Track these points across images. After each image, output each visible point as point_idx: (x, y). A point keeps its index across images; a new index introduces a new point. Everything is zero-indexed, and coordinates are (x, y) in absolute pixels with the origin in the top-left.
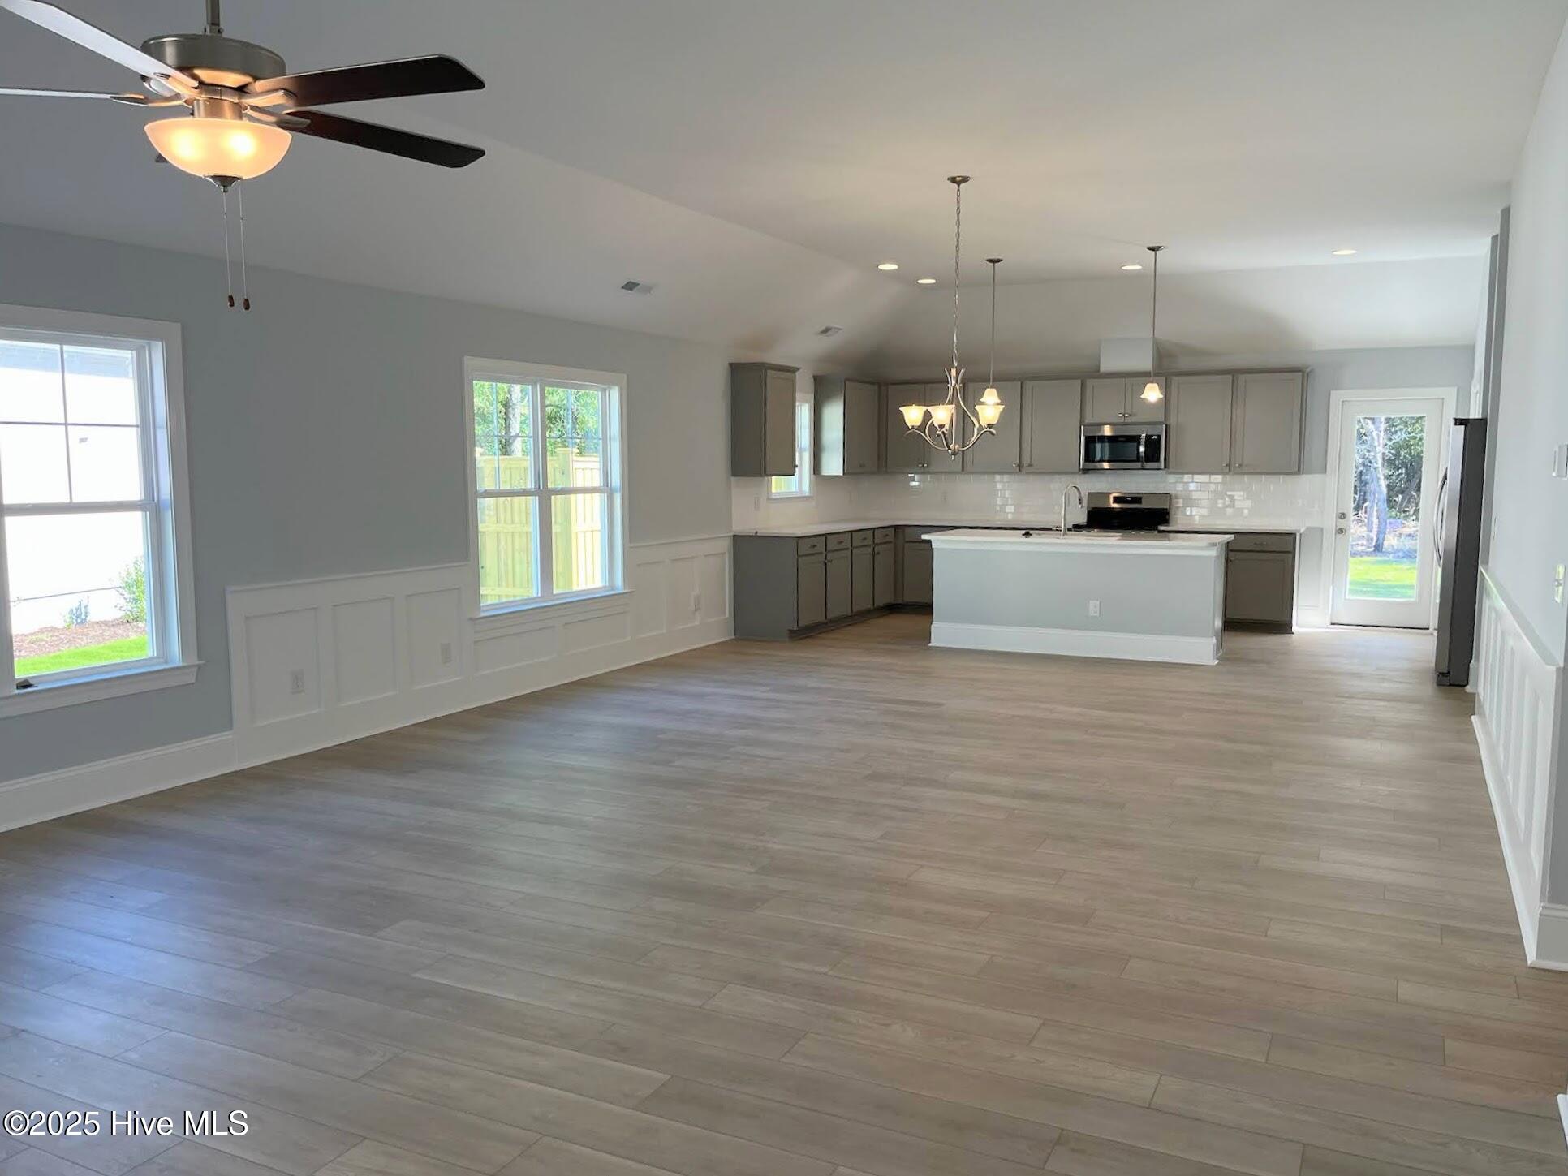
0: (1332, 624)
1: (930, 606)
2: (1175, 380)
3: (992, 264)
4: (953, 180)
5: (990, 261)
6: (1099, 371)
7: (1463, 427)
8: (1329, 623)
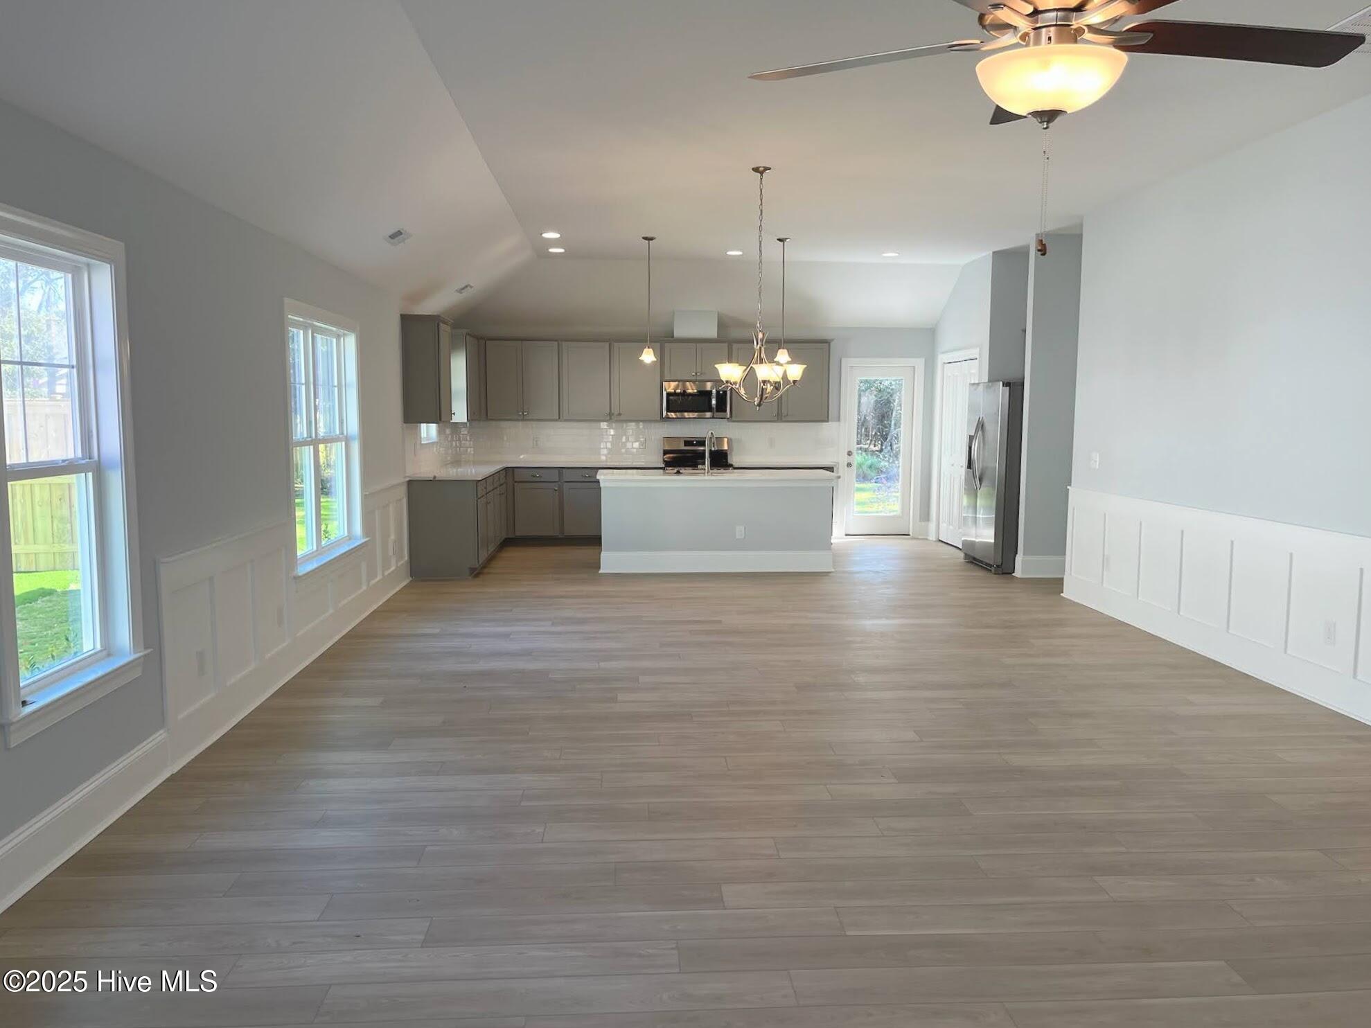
0: (846, 535)
1: (599, 538)
2: (735, 346)
3: (647, 241)
4: (756, 170)
5: (645, 238)
6: (673, 337)
7: (1008, 388)
8: (844, 534)
